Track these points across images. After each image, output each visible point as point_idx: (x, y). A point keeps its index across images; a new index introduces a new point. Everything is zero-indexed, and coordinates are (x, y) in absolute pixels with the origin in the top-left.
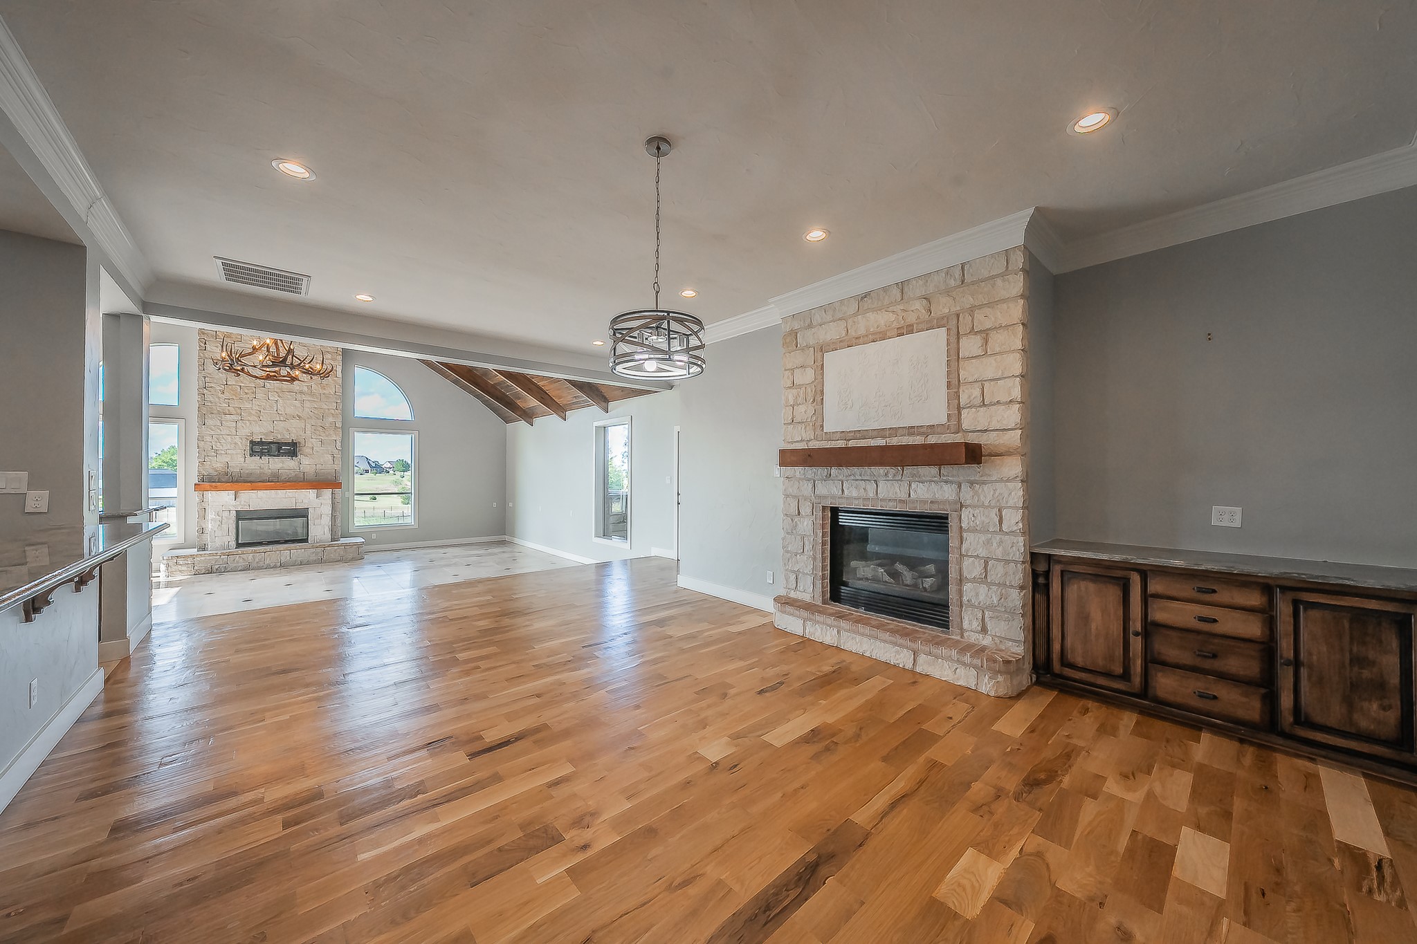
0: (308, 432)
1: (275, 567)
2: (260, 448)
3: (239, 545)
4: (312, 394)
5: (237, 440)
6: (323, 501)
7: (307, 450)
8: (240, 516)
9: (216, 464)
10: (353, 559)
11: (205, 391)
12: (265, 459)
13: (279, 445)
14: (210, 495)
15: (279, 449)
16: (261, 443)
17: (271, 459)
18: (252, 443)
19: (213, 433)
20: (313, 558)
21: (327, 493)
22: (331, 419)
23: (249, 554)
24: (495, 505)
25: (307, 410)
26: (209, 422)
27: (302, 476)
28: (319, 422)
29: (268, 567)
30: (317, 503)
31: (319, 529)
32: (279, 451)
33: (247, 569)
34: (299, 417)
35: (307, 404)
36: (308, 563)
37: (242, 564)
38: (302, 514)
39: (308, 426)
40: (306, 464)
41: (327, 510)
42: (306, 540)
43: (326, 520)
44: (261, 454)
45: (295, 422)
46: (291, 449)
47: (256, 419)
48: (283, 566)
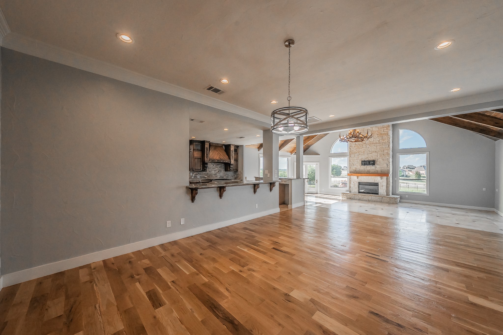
0: (378, 156)
1: (367, 201)
2: (365, 163)
3: (359, 192)
4: (380, 143)
5: (358, 161)
6: (383, 181)
7: (378, 163)
8: (360, 184)
9: (353, 168)
10: (393, 203)
11: (351, 147)
12: (366, 166)
13: (369, 162)
14: (352, 177)
15: (369, 163)
16: (364, 161)
17: (367, 166)
18: (362, 161)
19: (352, 159)
20: (378, 200)
21: (385, 178)
22: (386, 151)
23: (361, 196)
24: (484, 189)
25: (378, 149)
26: (352, 156)
27: (376, 172)
28: (382, 153)
29: (365, 200)
30: (381, 181)
31: (382, 190)
32: (369, 164)
33: (359, 200)
34: (375, 151)
35: (378, 147)
36: (377, 202)
37: (358, 198)
38: (377, 184)
39: (379, 154)
40: (378, 168)
41: (385, 184)
42: (378, 194)
43: (385, 188)
44: (365, 165)
45: (374, 154)
46: (373, 163)
47: (363, 154)
48: (369, 201)
